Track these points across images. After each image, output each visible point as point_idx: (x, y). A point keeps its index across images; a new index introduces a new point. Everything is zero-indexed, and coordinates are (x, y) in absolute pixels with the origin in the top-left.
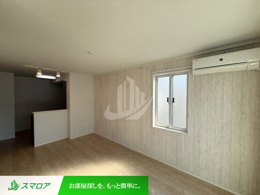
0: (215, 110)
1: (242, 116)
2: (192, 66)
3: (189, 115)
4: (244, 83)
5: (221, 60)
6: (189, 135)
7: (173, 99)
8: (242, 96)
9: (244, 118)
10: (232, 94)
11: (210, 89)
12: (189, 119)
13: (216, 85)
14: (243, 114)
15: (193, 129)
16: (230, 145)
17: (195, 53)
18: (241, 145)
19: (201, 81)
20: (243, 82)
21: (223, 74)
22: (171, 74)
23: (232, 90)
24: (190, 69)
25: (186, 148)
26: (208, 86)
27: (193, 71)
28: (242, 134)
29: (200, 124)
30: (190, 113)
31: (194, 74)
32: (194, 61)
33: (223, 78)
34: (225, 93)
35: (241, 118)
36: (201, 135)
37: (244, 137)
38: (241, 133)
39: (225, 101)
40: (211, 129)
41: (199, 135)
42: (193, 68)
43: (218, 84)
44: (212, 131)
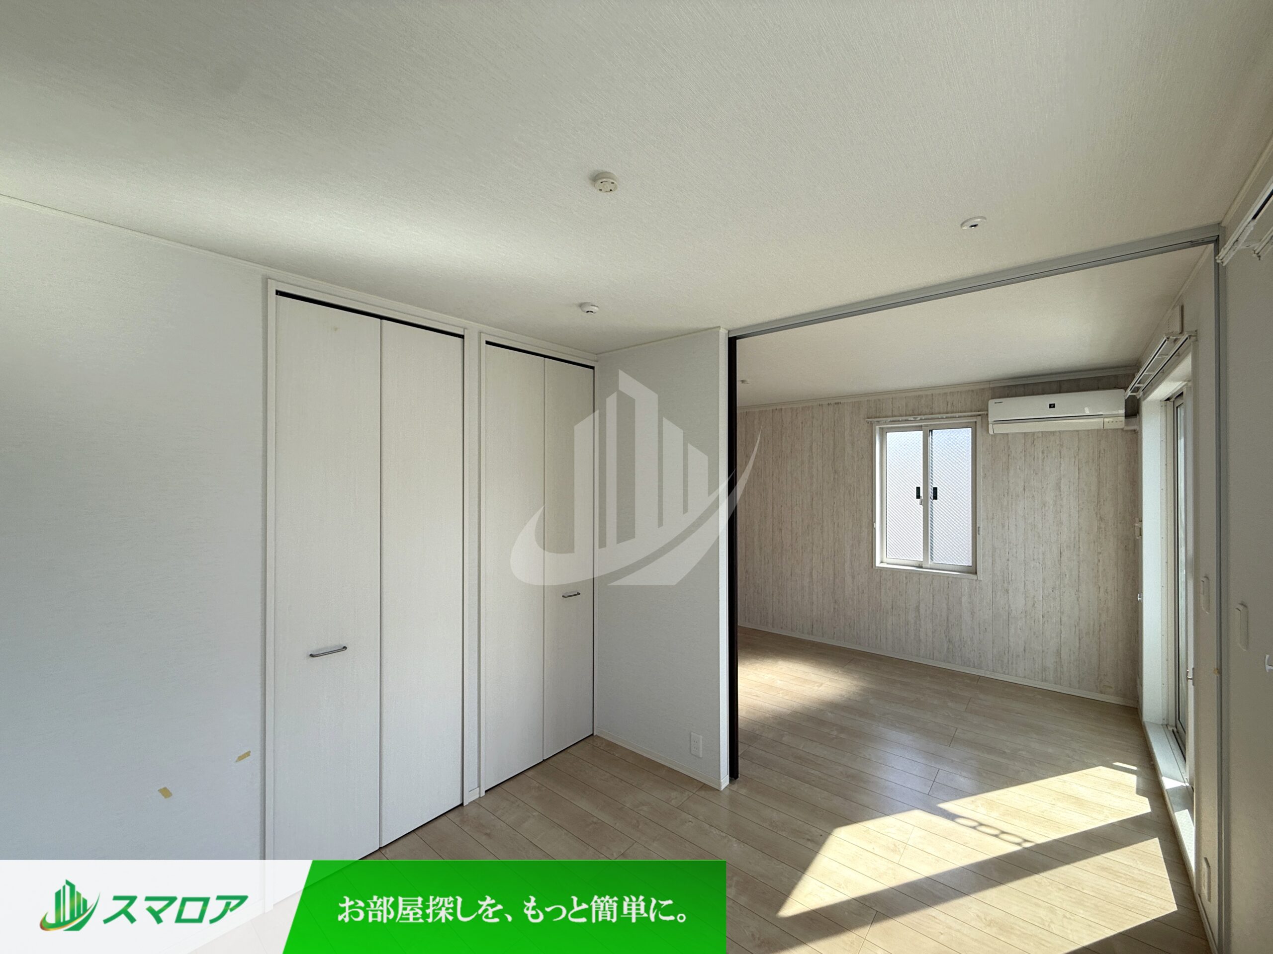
0: (1043, 514)
1: (1100, 524)
2: (988, 411)
3: (981, 529)
4: (1101, 455)
5: (1052, 406)
6: (982, 579)
7: (935, 489)
8: (1099, 482)
9: (1103, 529)
10: (1079, 478)
11: (1030, 466)
12: (980, 538)
13: (1044, 458)
14: (1102, 520)
15: (990, 561)
16: (1078, 591)
17: (992, 382)
18: (1100, 588)
19: (1009, 448)
20: (1100, 452)
21: (1058, 434)
22: (926, 426)
23: (1079, 470)
24: (980, 417)
25: (973, 613)
26: (1025, 460)
27: (990, 426)
28: (1101, 564)
29: (1007, 550)
30: (981, 524)
31: (991, 432)
32: (991, 403)
33: (1058, 442)
34: (1064, 476)
35: (1099, 528)
36: (1010, 574)
37: (1104, 570)
38: (1099, 561)
39: (1064, 493)
40: (1035, 558)
41: (1005, 576)
42: (991, 420)
43: (1047, 456)
44: (1038, 563)
